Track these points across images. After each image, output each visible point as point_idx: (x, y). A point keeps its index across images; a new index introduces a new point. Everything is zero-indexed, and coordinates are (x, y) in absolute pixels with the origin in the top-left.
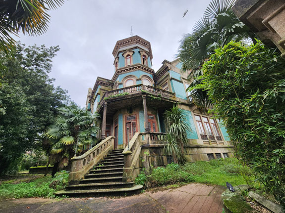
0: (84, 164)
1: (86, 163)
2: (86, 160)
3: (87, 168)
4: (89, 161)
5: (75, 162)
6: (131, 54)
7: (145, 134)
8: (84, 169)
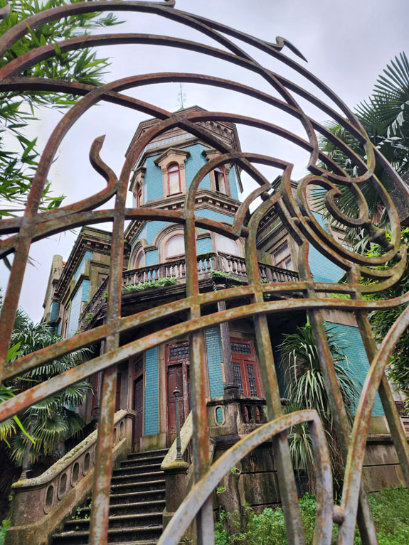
0: (49, 500)
1: (54, 498)
2: (55, 489)
3: (56, 514)
4: (63, 490)
5: (24, 496)
6: (180, 159)
7: (225, 403)
8: (50, 515)
